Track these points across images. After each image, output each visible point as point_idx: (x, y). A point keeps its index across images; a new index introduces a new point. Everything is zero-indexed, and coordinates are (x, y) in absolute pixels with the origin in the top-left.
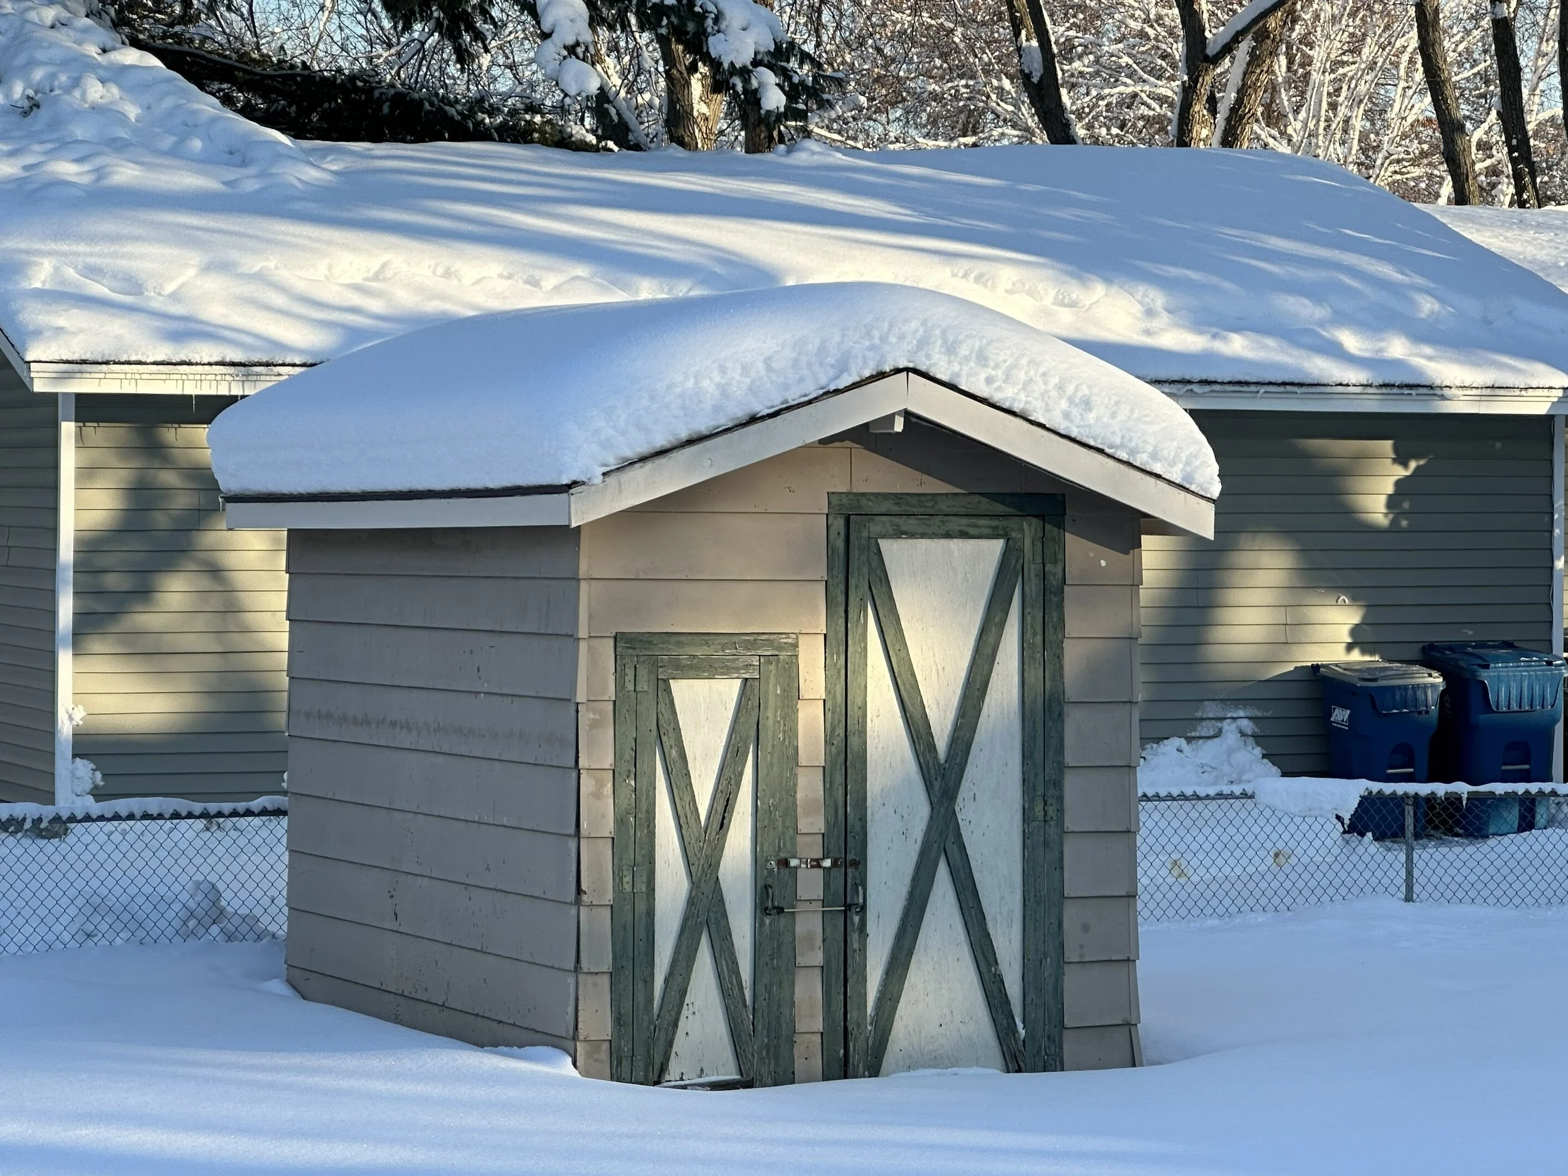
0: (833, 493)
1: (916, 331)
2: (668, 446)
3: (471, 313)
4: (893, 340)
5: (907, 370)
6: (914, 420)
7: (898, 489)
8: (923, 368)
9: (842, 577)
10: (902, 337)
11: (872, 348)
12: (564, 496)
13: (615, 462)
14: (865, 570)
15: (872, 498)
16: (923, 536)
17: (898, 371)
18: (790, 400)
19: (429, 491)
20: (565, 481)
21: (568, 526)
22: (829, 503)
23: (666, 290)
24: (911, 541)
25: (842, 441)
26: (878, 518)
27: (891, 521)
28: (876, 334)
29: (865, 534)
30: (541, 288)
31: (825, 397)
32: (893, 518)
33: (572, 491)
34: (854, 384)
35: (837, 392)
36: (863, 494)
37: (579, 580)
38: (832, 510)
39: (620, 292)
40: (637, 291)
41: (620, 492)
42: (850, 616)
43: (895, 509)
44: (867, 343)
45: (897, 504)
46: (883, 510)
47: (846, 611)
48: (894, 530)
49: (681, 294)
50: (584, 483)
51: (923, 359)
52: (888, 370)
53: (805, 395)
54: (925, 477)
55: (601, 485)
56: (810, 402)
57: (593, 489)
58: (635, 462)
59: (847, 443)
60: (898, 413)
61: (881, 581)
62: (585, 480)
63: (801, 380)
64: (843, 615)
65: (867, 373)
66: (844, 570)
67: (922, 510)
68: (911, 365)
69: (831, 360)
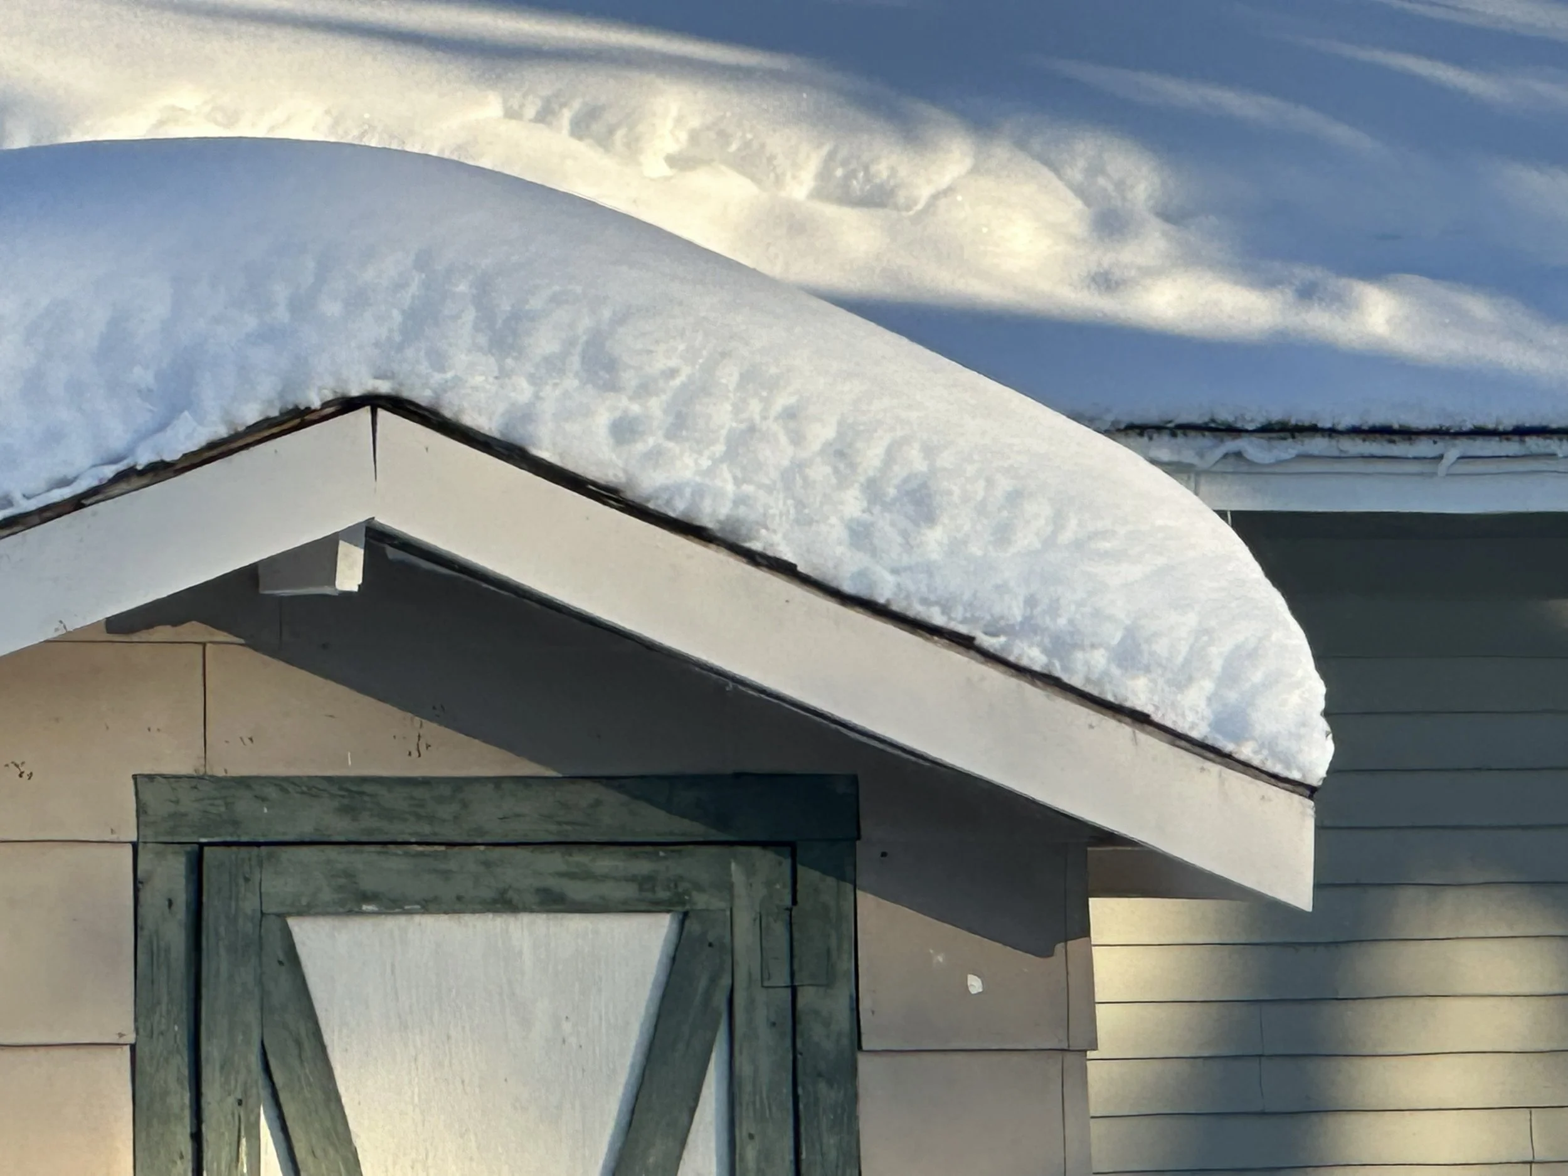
0: (151, 777)
1: (400, 285)
4: (332, 308)
5: (374, 402)
6: (392, 553)
7: (352, 768)
8: (422, 395)
9: (179, 1032)
10: (358, 300)
11: (268, 335)
14: (251, 1015)
15: (272, 792)
16: (430, 905)
17: (347, 405)
18: (17, 496)
22: (141, 810)
24: (393, 924)
25: (175, 623)
26: (287, 853)
27: (329, 862)
28: (281, 292)
29: (250, 905)
31: (123, 486)
32: (332, 852)
34: (211, 446)
35: (160, 470)
36: (244, 782)
38: (150, 836)
42: (208, 1155)
43: (341, 827)
44: (251, 322)
45: (349, 810)
46: (305, 828)
47: (197, 1137)
48: (341, 889)
51: (424, 367)
52: (316, 404)
53: (65, 482)
54: (432, 729)
56: (77, 503)
59: (194, 630)
60: (348, 534)
61: (299, 1044)
63: (54, 437)
64: (186, 1146)
65: (251, 414)
66: (184, 1016)
67: (425, 830)
68: (384, 387)
69: (142, 376)
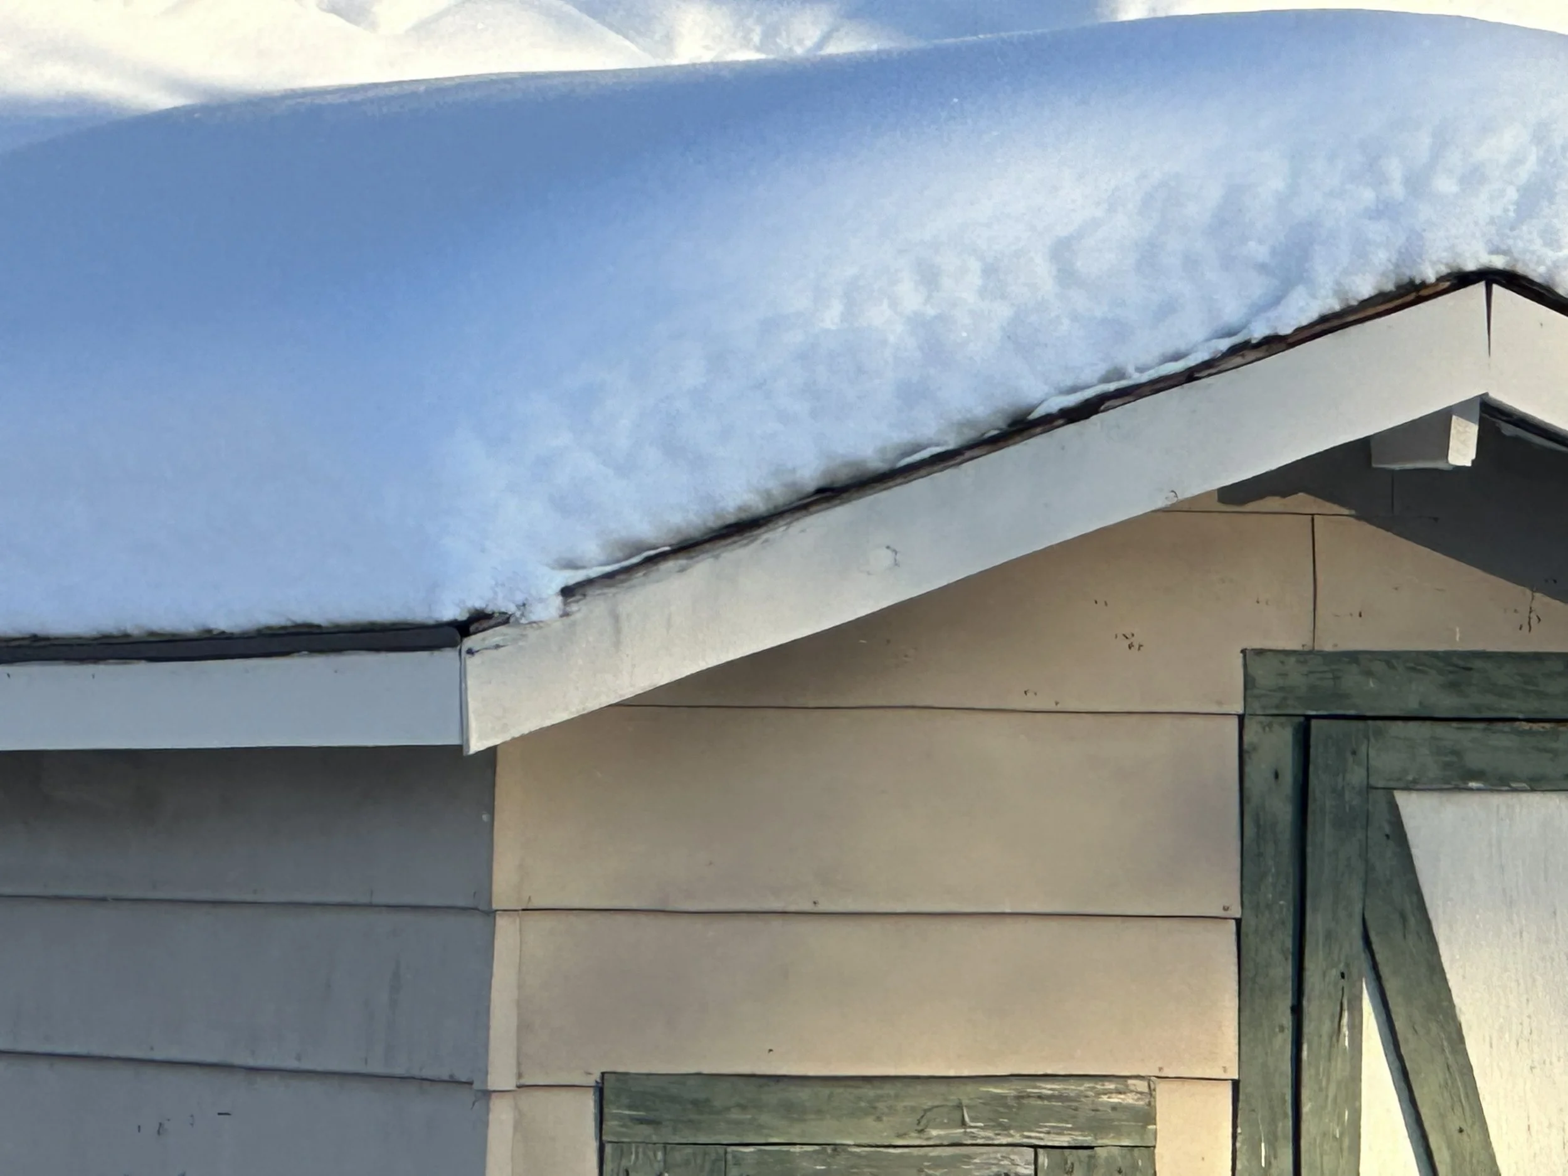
0: (1260, 652)
1: (1517, 161)
2: (760, 507)
3: (162, 101)
4: (1445, 185)
5: (1489, 277)
6: (1509, 430)
7: (1459, 641)
8: (1536, 272)
9: (1285, 907)
10: (1473, 178)
11: (1384, 210)
12: (448, 656)
13: (602, 558)
14: (1355, 890)
15: (1379, 667)
16: (1537, 784)
17: (1461, 280)
18: (1131, 369)
19: (35, 638)
20: (450, 612)
21: (456, 751)
22: (1249, 683)
23: (756, 38)
24: (1498, 801)
25: (1284, 495)
26: (1397, 728)
27: (1434, 738)
28: (1394, 168)
29: (1356, 776)
30: (373, 26)
31: (1238, 360)
32: (1440, 729)
33: (469, 642)
34: (1323, 319)
35: (1274, 344)
36: (1353, 657)
37: (491, 914)
38: (1256, 707)
39: (613, 37)
40: (669, 39)
41: (617, 644)
42: (1308, 1028)
43: (1447, 703)
44: (1368, 196)
45: (1453, 686)
46: (1412, 705)
47: (1297, 1011)
48: (1447, 766)
49: (799, 51)
50: (505, 619)
51: (1538, 245)
52: (1431, 277)
53: (1176, 357)
54: (1542, 603)
55: (558, 625)
56: (1190, 376)
57: (533, 634)
58: (663, 557)
59: (1302, 501)
60: (1462, 409)
61: (1404, 918)
62: (511, 608)
63: (1167, 309)
64: (1287, 1020)
65: (1364, 288)
66: (1290, 892)
67: (1532, 706)
68: (1499, 262)
69: (1259, 251)
